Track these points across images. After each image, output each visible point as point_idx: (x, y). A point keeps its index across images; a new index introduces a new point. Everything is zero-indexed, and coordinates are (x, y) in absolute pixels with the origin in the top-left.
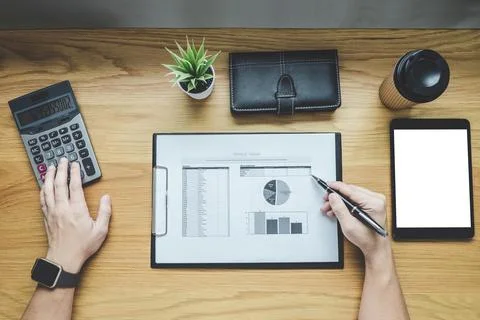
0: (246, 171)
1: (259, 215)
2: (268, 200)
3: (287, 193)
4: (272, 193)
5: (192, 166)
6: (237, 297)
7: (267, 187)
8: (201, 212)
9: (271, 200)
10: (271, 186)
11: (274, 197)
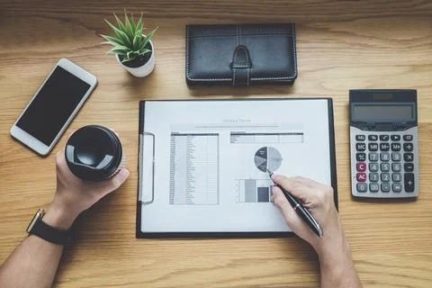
0: (236, 137)
1: (250, 183)
2: (259, 167)
3: (278, 160)
4: (263, 160)
5: (181, 133)
6: (230, 265)
7: (258, 154)
8: (189, 178)
9: (262, 167)
10: (262, 153)
11: (265, 164)
